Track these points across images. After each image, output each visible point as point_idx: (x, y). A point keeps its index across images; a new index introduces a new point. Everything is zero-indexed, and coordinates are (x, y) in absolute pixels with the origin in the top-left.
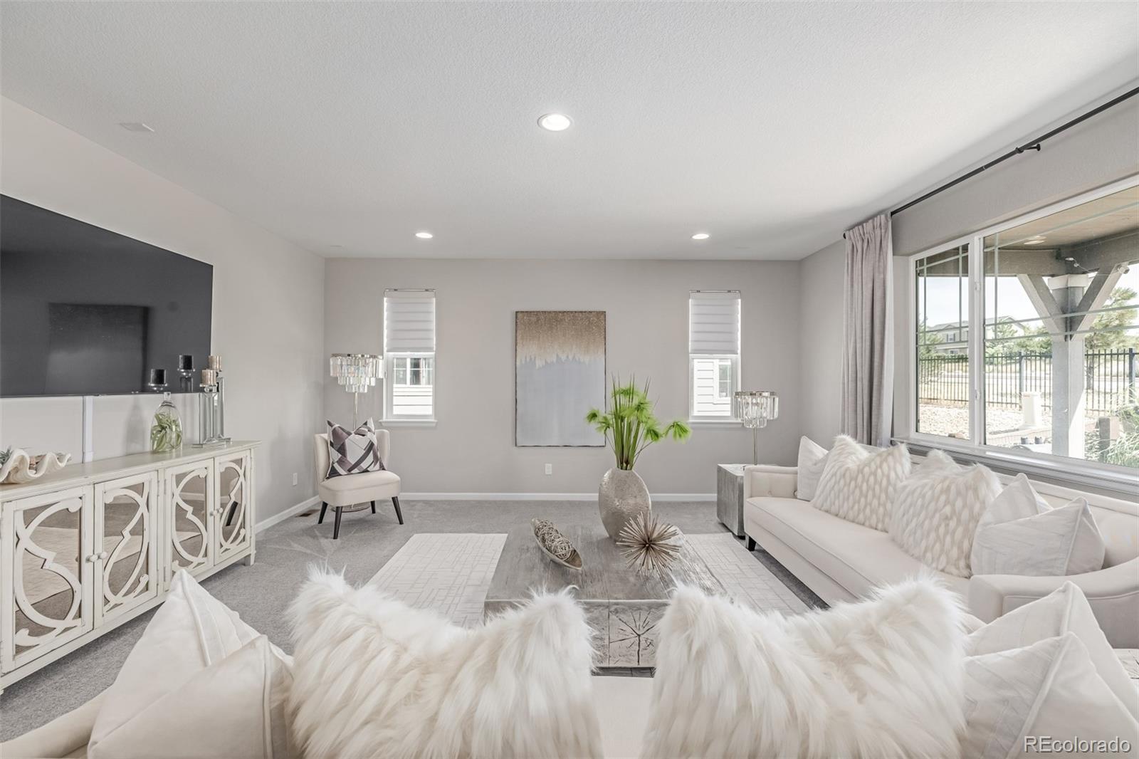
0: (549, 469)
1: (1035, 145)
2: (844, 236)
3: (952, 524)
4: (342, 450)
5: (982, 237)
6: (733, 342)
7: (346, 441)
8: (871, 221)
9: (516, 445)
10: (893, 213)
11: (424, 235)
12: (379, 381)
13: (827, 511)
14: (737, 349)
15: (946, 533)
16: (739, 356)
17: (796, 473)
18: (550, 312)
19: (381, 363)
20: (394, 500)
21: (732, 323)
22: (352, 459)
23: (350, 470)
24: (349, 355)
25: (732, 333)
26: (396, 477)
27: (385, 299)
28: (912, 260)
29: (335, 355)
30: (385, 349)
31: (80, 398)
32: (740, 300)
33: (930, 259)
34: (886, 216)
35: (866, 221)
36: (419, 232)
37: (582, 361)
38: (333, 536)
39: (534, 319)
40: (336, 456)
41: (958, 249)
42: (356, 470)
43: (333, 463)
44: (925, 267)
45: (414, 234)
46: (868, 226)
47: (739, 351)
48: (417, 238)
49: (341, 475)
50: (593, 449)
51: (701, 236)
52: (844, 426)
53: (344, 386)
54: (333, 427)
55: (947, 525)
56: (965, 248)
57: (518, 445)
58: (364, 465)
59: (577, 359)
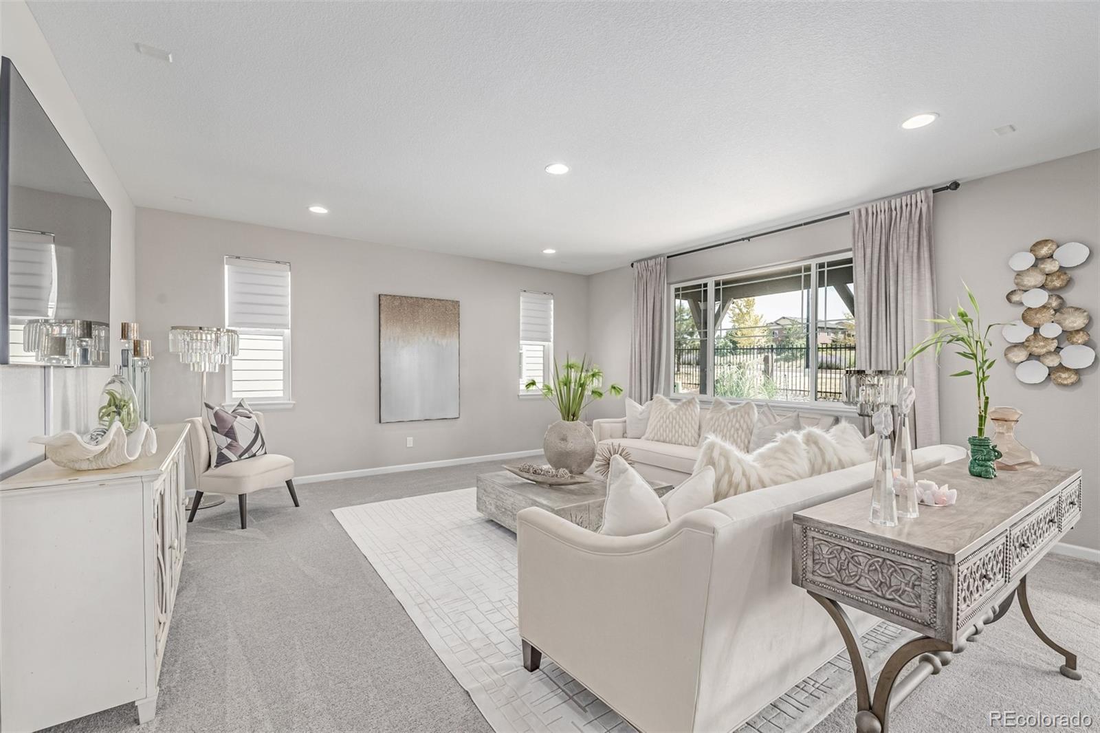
0: (410, 442)
1: (748, 239)
2: (632, 265)
3: (740, 432)
4: (230, 433)
5: (714, 280)
6: (547, 332)
7: (235, 423)
8: (654, 260)
9: (380, 422)
10: (668, 257)
11: (318, 210)
13: (657, 441)
14: (551, 338)
15: (738, 437)
16: (551, 344)
17: (625, 422)
18: (411, 298)
20: (289, 483)
21: (547, 318)
22: (243, 441)
23: (240, 456)
24: (201, 328)
25: (547, 325)
26: (288, 460)
27: (226, 267)
28: (673, 287)
29: (176, 328)
30: (227, 323)
32: (552, 301)
33: (684, 289)
34: (664, 259)
35: (651, 258)
36: (313, 206)
37: (440, 343)
38: (240, 526)
39: (397, 303)
40: (224, 441)
41: (701, 285)
42: (246, 455)
43: (219, 449)
44: (681, 292)
45: (308, 208)
46: (651, 263)
47: (552, 340)
48: (311, 212)
49: (231, 461)
50: (449, 421)
51: (549, 251)
52: (631, 392)
54: (215, 411)
55: (738, 433)
56: (705, 285)
57: (382, 421)
58: (254, 449)
59: (436, 342)
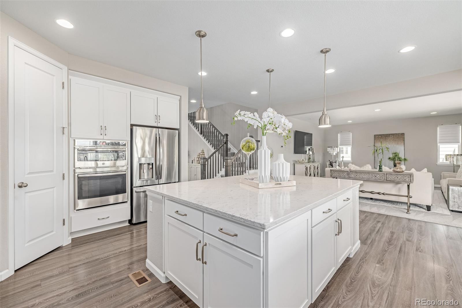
6: (458, 139)
7: (333, 164)
11: (350, 122)
12: (338, 152)
14: (460, 141)
16: (460, 144)
19: (338, 149)
21: (457, 133)
24: (332, 147)
25: (457, 136)
27: (339, 134)
29: (328, 147)
30: (339, 145)
31: (301, 154)
32: (461, 126)
39: (380, 137)
51: (434, 113)
53: (330, 153)
54: (330, 161)
59: (394, 146)
